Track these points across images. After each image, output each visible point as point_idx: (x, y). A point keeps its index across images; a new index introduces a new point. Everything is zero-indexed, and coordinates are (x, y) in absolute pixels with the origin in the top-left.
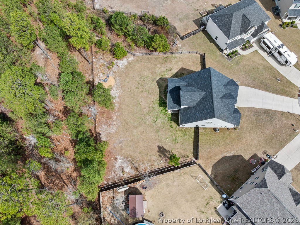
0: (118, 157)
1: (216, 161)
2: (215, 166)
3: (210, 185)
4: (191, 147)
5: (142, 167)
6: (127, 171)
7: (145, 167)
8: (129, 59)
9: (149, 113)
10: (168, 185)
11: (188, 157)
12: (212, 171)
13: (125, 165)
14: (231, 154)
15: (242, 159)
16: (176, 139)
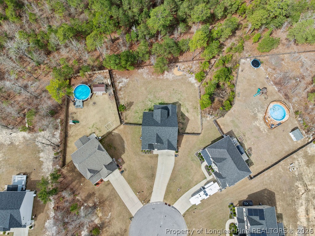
0: (128, 80)
1: (122, 136)
2: (119, 135)
3: (108, 131)
4: (131, 122)
5: (121, 93)
6: (120, 85)
7: (121, 95)
8: (196, 84)
9: (155, 97)
10: (110, 107)
11: (126, 119)
12: (116, 133)
13: (123, 83)
14: (125, 147)
15: (122, 153)
16: (137, 113)
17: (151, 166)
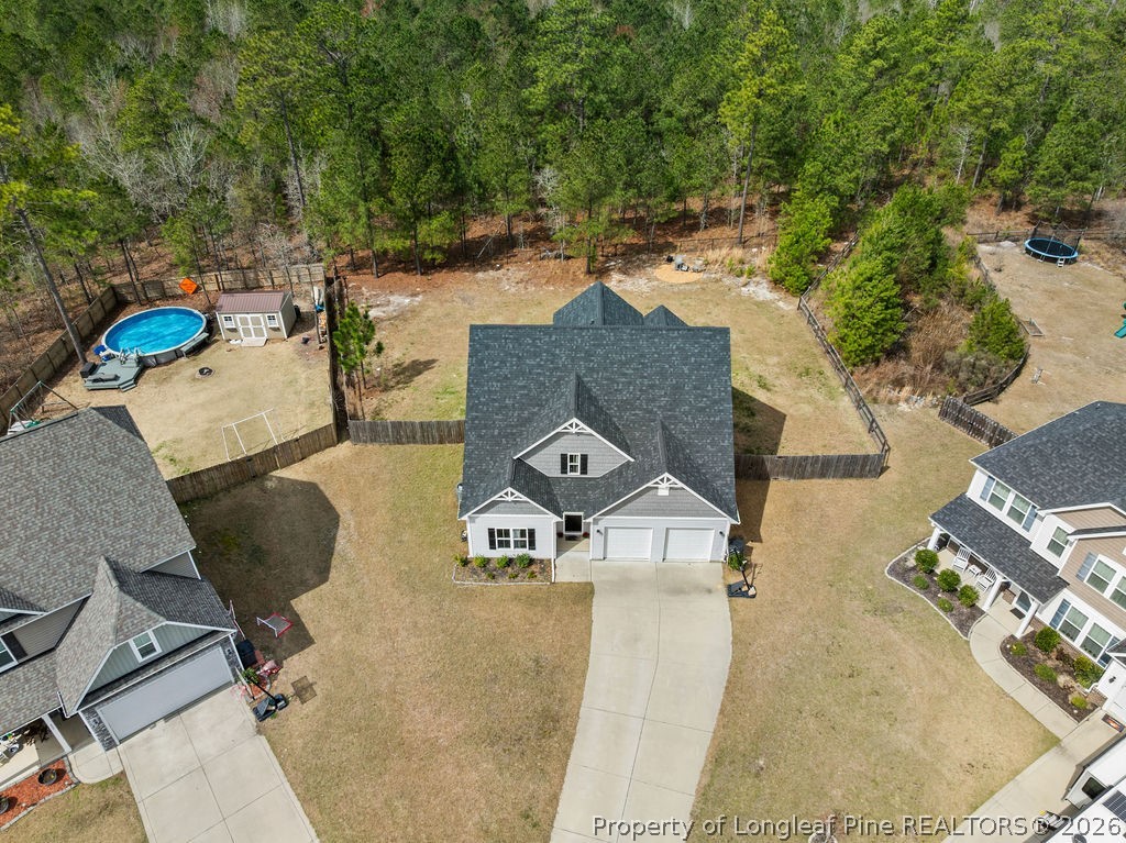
0: (418, 299)
2: (309, 489)
10: (291, 382)
12: (295, 482)
13: (390, 308)
14: (341, 544)
15: (304, 583)
17: (537, 661)
